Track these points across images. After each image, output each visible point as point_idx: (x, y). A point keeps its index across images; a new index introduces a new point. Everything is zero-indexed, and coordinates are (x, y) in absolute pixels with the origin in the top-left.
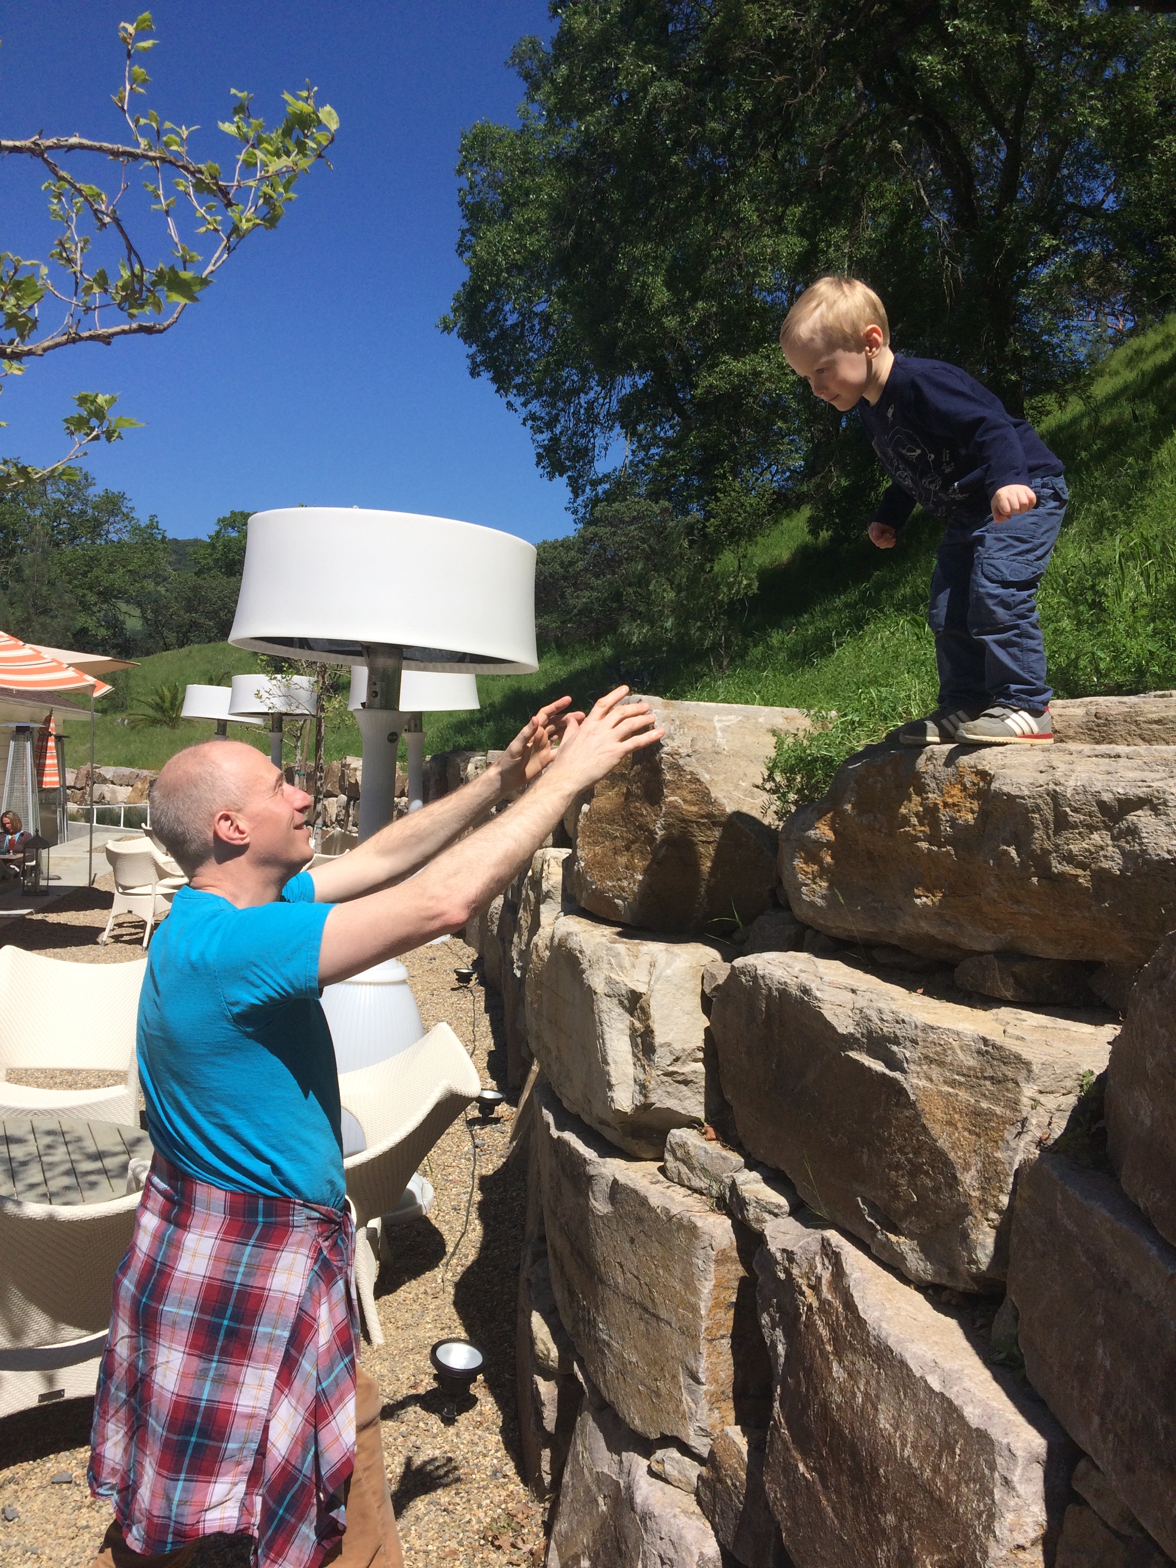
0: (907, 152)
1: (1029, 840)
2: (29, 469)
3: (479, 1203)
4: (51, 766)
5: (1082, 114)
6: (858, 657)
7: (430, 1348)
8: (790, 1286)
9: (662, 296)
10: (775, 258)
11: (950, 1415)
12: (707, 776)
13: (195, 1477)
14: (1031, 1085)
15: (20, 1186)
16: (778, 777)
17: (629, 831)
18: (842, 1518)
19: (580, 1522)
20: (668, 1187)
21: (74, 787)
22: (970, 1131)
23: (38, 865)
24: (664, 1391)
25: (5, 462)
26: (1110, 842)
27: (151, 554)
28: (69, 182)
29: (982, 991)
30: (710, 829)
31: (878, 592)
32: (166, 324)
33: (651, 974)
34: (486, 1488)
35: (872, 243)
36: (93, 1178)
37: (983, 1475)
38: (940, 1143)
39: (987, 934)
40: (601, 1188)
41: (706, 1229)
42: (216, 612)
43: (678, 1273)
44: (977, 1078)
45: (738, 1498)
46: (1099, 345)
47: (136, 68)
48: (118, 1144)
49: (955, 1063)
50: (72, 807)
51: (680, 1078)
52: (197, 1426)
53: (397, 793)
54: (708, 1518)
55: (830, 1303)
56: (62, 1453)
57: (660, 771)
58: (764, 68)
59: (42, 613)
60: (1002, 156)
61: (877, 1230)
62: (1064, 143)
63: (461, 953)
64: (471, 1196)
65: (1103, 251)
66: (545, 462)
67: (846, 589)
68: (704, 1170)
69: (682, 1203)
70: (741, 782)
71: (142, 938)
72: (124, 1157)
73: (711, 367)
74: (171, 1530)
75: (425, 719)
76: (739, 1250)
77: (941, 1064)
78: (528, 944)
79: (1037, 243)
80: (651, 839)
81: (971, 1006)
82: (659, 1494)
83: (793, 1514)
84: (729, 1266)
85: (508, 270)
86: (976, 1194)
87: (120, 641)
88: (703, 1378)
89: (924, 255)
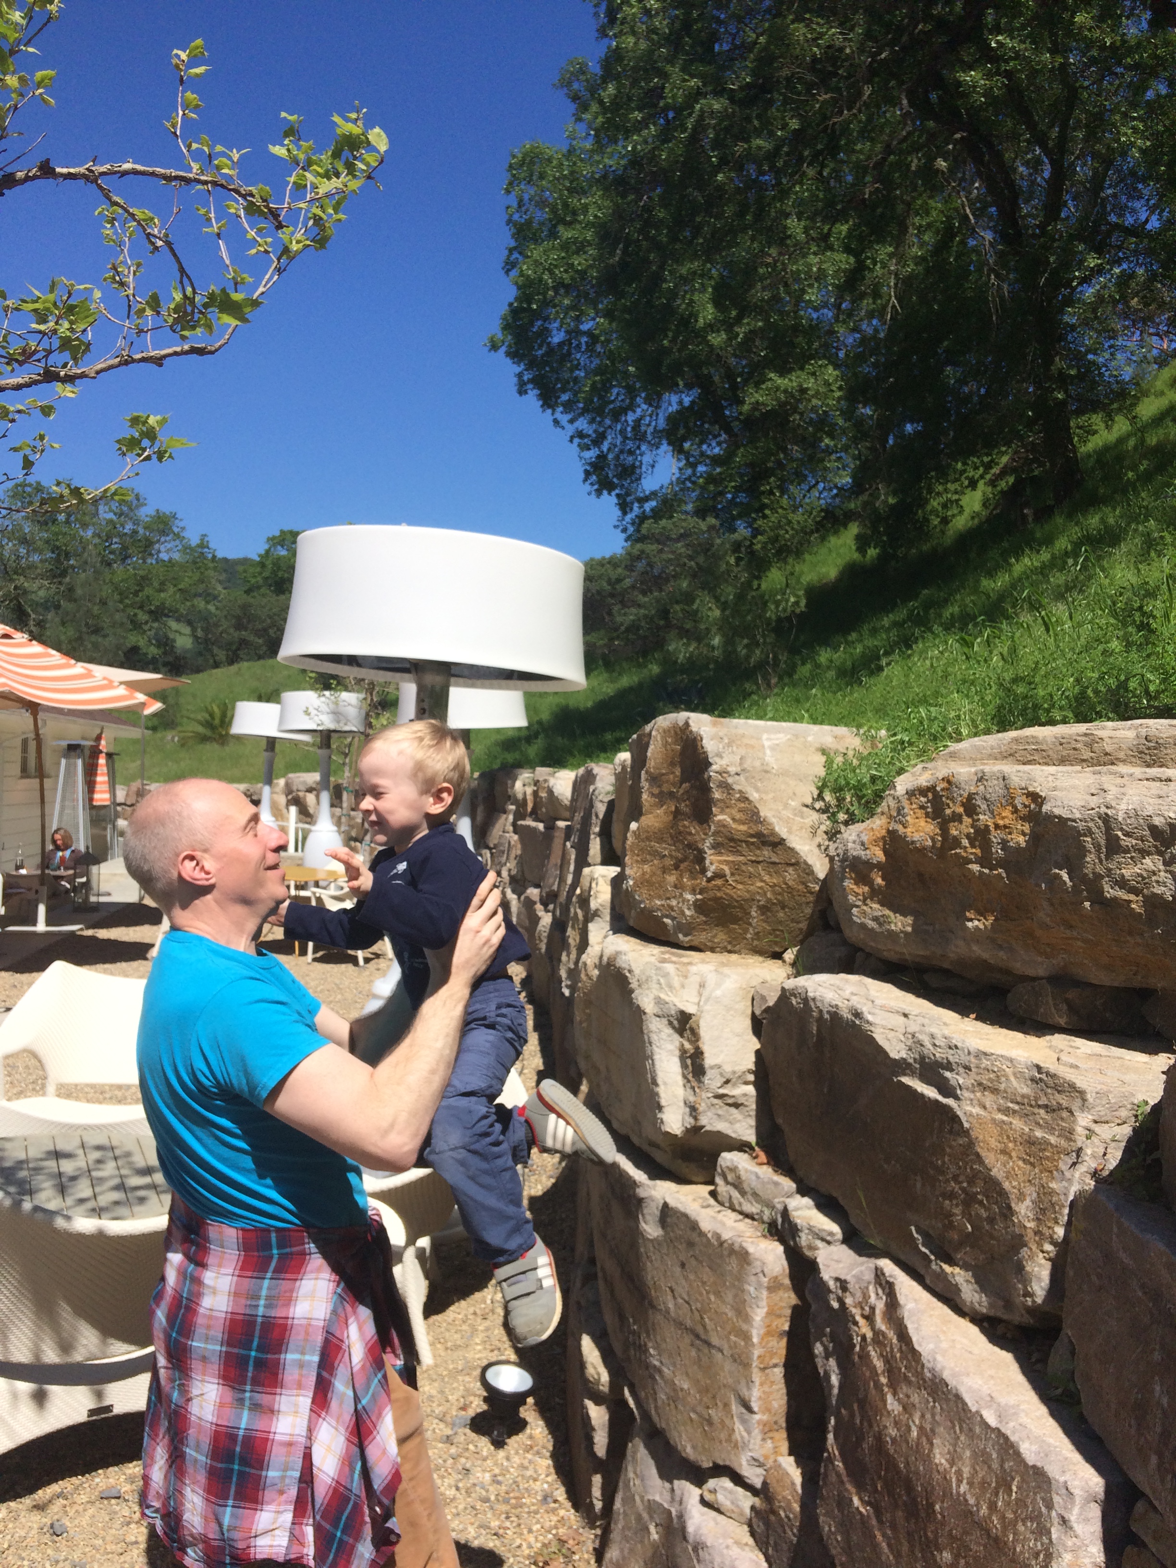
0: (952, 170)
1: (1082, 864)
2: (82, 490)
4: (103, 783)
5: (1126, 134)
6: (907, 676)
7: (479, 1371)
8: (843, 1316)
9: (708, 313)
10: (821, 276)
11: (1007, 1451)
12: (756, 795)
13: (242, 1504)
14: (1085, 1114)
15: (70, 1201)
16: (828, 797)
17: (678, 850)
18: (898, 1555)
19: (631, 1550)
20: (719, 1212)
21: (125, 804)
22: (1024, 1160)
23: (88, 881)
24: (716, 1419)
25: (58, 484)
26: (1162, 867)
27: (202, 573)
28: (122, 207)
29: (1035, 1017)
30: (758, 848)
31: (926, 610)
32: (217, 345)
33: (700, 995)
34: (536, 1512)
35: (919, 261)
36: (142, 1193)
37: (1040, 1513)
38: (994, 1172)
39: (1040, 959)
40: (651, 1212)
41: (757, 1255)
42: (265, 630)
43: (729, 1299)
44: (1031, 1106)
45: (792, 1530)
46: (1144, 366)
47: (188, 94)
49: (1009, 1091)
51: (730, 1101)
54: (761, 1550)
55: (883, 1334)
56: (110, 1468)
57: (709, 790)
58: (810, 86)
59: (93, 632)
60: (1047, 174)
61: (931, 1261)
62: (1107, 162)
65: (1146, 271)
66: (594, 478)
67: (894, 607)
68: (755, 1195)
69: (733, 1228)
70: (790, 802)
73: (757, 385)
75: (473, 736)
76: (792, 1277)
77: (995, 1091)
78: (577, 963)
79: (1082, 262)
80: (700, 858)
81: (1025, 1033)
82: (712, 1524)
83: (848, 1549)
84: (781, 1293)
85: (556, 289)
86: (1031, 1225)
87: (171, 659)
88: (755, 1406)
89: (970, 273)
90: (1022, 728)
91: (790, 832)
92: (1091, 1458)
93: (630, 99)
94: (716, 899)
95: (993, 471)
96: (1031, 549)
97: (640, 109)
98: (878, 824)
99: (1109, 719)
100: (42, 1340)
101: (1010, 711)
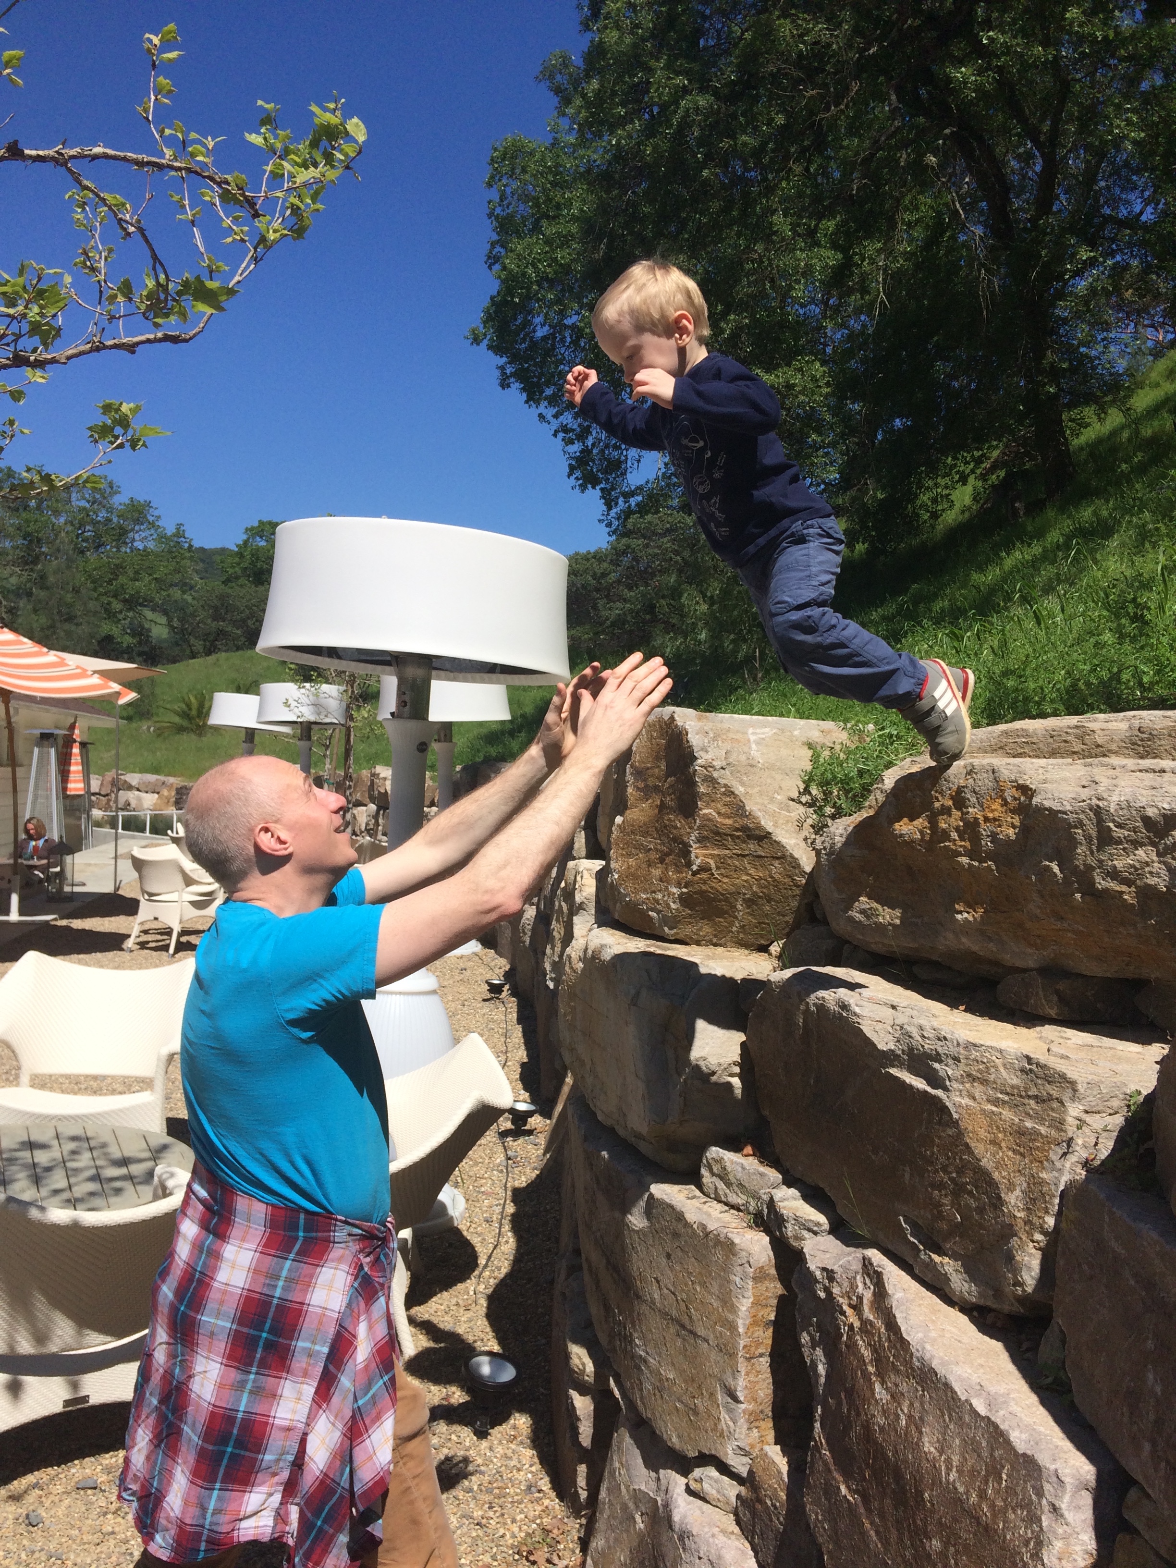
0: (942, 165)
1: (1072, 856)
2: (53, 477)
3: (513, 1215)
4: (76, 772)
5: (1118, 127)
8: (830, 1305)
10: (808, 272)
11: (996, 1440)
12: (741, 789)
13: (230, 1487)
14: (1076, 1105)
15: (44, 1192)
16: (814, 791)
17: (664, 844)
18: (886, 1543)
19: (616, 1540)
20: (705, 1203)
21: (99, 794)
22: (1014, 1151)
23: (62, 871)
24: (701, 1408)
25: (28, 470)
26: (1155, 858)
27: (178, 563)
28: (92, 191)
29: (1025, 1008)
30: (744, 842)
31: (916, 604)
32: (192, 333)
33: (686, 988)
34: (520, 1502)
35: (908, 256)
36: (118, 1184)
37: (1031, 1502)
38: (984, 1162)
39: (1030, 951)
41: (743, 1246)
42: (244, 621)
43: (715, 1289)
44: (1021, 1096)
45: (778, 1519)
46: (1138, 357)
47: (161, 79)
48: (143, 1151)
49: (999, 1081)
50: (97, 813)
52: (233, 1438)
53: (427, 802)
54: (747, 1539)
55: (871, 1323)
56: (87, 1459)
57: (694, 784)
58: (796, 82)
59: (66, 620)
60: (1038, 168)
61: (920, 1251)
62: (1100, 154)
63: (493, 964)
64: (504, 1208)
65: (1141, 263)
66: (578, 474)
67: (882, 602)
68: (741, 1185)
69: (719, 1219)
70: (776, 795)
71: (168, 946)
72: (150, 1164)
74: (204, 1538)
75: (455, 729)
76: (778, 1267)
77: (984, 1082)
78: (561, 956)
79: (1074, 255)
80: (686, 852)
81: (1015, 1024)
82: (698, 1512)
83: (835, 1536)
84: (767, 1283)
85: (539, 283)
86: (1021, 1215)
87: (146, 649)
88: (741, 1396)
89: (959, 268)
90: (1012, 720)
91: (776, 825)
92: (1081, 1446)
93: (614, 93)
94: (702, 893)
95: (984, 465)
96: (1022, 542)
97: (623, 104)
99: (1101, 711)
100: (17, 1331)
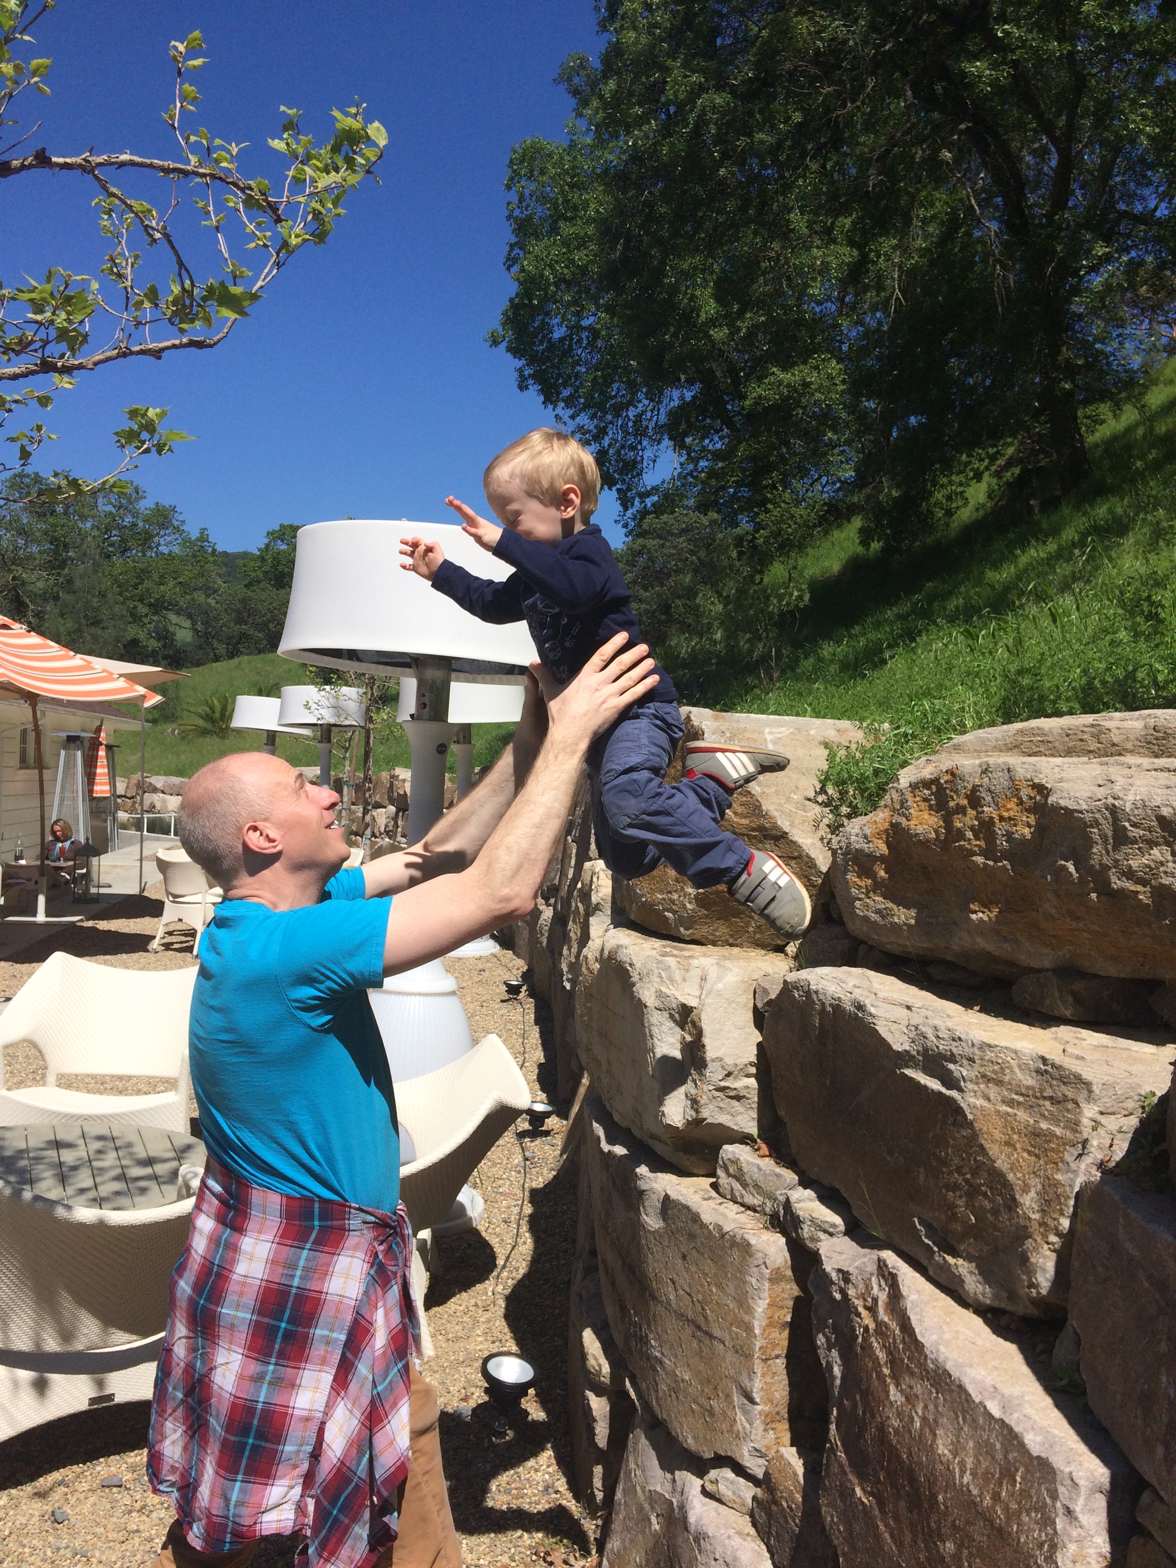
0: (957, 161)
1: (1088, 855)
2: (80, 482)
3: (530, 1215)
4: (103, 775)
5: (1134, 121)
6: (910, 669)
7: (481, 1361)
8: (846, 1307)
9: (710, 307)
10: (825, 269)
11: (1010, 1442)
12: (758, 789)
14: (1091, 1106)
15: (70, 1191)
16: (830, 791)
18: (900, 1545)
19: (632, 1541)
20: (721, 1204)
21: (125, 797)
22: (1029, 1152)
23: (88, 872)
24: (717, 1409)
25: (56, 475)
26: (1170, 858)
27: (201, 567)
28: (119, 198)
29: (1040, 1009)
31: (930, 603)
32: (216, 339)
33: (702, 988)
34: (538, 1503)
35: (923, 253)
36: (143, 1184)
37: (1045, 1505)
38: (998, 1164)
39: (1045, 951)
40: (653, 1204)
41: (759, 1247)
42: (265, 625)
43: (731, 1290)
44: (1036, 1097)
45: (794, 1520)
46: (1153, 354)
47: (186, 86)
48: (168, 1150)
49: (1014, 1082)
50: (122, 816)
51: (731, 1094)
54: (763, 1540)
55: (886, 1325)
56: (112, 1457)
58: (813, 79)
59: (92, 624)
60: (1054, 163)
61: (934, 1252)
62: (1116, 149)
63: (511, 965)
64: (521, 1209)
65: (1156, 259)
67: (897, 601)
68: (757, 1186)
69: (735, 1220)
70: (792, 795)
72: (175, 1164)
73: (760, 379)
75: (473, 731)
76: (794, 1268)
77: (999, 1083)
78: (577, 957)
79: (1090, 250)
81: (1030, 1024)
82: (713, 1514)
83: (850, 1539)
84: (783, 1284)
85: (556, 284)
86: (1036, 1216)
87: (171, 652)
88: (757, 1397)
89: (974, 264)
90: (1028, 719)
91: (792, 825)
92: (1095, 1448)
93: (631, 94)
95: (998, 463)
96: (1037, 540)
97: (640, 104)
98: (881, 817)
99: (1116, 710)
100: (43, 1328)
101: (1016, 703)
